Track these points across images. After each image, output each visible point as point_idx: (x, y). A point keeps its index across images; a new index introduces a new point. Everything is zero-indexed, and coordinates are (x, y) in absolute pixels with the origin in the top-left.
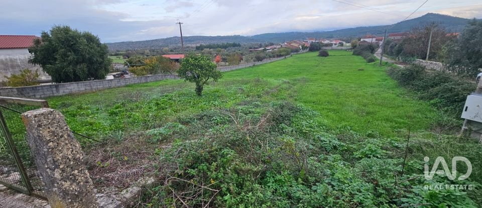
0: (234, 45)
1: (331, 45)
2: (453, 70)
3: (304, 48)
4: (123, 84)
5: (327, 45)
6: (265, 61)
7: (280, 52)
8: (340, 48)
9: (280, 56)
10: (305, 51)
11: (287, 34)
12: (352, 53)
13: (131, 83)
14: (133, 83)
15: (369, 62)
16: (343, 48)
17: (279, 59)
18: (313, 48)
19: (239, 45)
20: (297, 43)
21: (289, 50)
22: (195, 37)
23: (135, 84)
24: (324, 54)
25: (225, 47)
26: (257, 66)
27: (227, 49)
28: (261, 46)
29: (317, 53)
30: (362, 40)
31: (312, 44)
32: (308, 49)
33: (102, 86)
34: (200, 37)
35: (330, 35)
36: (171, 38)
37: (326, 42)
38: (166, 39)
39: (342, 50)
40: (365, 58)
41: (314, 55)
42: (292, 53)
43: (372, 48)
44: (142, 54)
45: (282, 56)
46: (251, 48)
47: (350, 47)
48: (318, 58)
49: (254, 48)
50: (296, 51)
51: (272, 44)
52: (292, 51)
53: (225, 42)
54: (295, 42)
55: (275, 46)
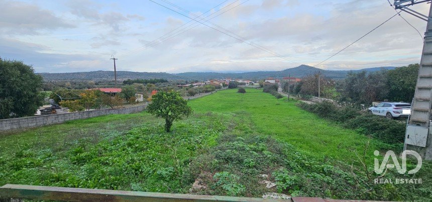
0: (162, 81)
1: (245, 84)
2: (343, 105)
3: (224, 85)
4: (61, 120)
5: (241, 84)
6: (197, 96)
7: (207, 88)
8: (252, 86)
9: (207, 92)
10: (225, 88)
11: (206, 74)
12: (262, 90)
13: (71, 119)
14: (73, 119)
15: (278, 98)
16: (253, 86)
17: (207, 94)
18: (232, 86)
19: (166, 81)
20: (218, 82)
21: (214, 87)
22: (122, 72)
23: (75, 120)
24: (242, 91)
25: (153, 82)
26: (192, 100)
27: (156, 84)
28: (187, 83)
29: (236, 90)
30: (266, 81)
31: (230, 83)
32: (228, 87)
33: (34, 124)
34: (127, 72)
35: (240, 76)
36: (95, 72)
37: (240, 81)
38: (90, 73)
39: (253, 88)
40: (273, 95)
41: (234, 91)
42: (216, 90)
43: (275, 88)
44: (62, 86)
45: (209, 91)
46: (178, 84)
47: (259, 86)
48: (238, 94)
49: (182, 84)
50: (219, 87)
51: (196, 82)
52: (216, 88)
53: (153, 79)
54: (216, 80)
55: (200, 83)
